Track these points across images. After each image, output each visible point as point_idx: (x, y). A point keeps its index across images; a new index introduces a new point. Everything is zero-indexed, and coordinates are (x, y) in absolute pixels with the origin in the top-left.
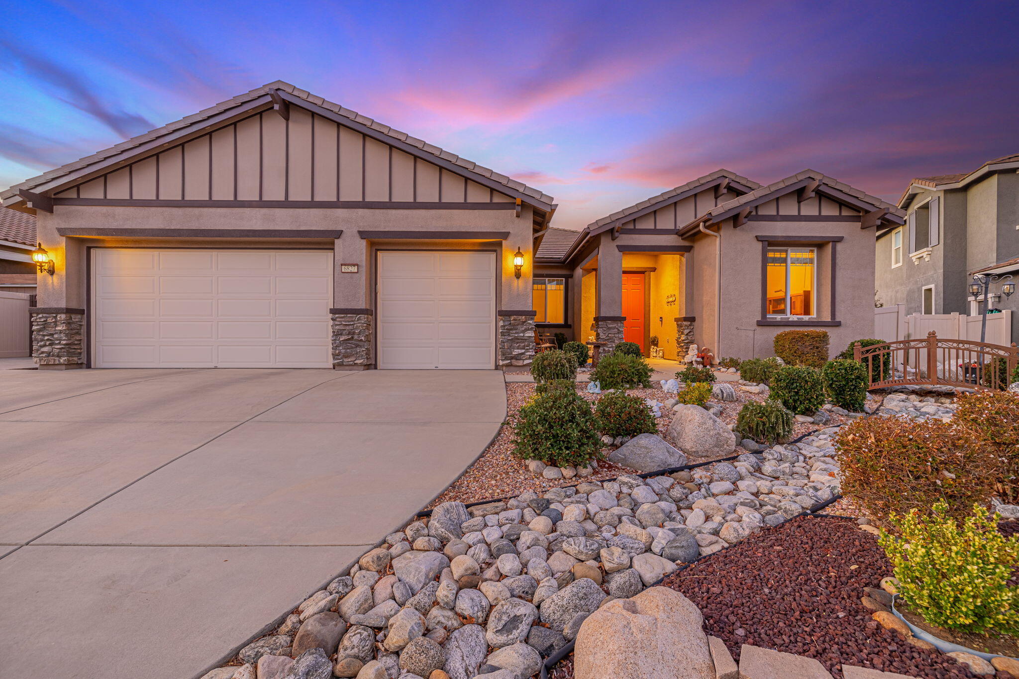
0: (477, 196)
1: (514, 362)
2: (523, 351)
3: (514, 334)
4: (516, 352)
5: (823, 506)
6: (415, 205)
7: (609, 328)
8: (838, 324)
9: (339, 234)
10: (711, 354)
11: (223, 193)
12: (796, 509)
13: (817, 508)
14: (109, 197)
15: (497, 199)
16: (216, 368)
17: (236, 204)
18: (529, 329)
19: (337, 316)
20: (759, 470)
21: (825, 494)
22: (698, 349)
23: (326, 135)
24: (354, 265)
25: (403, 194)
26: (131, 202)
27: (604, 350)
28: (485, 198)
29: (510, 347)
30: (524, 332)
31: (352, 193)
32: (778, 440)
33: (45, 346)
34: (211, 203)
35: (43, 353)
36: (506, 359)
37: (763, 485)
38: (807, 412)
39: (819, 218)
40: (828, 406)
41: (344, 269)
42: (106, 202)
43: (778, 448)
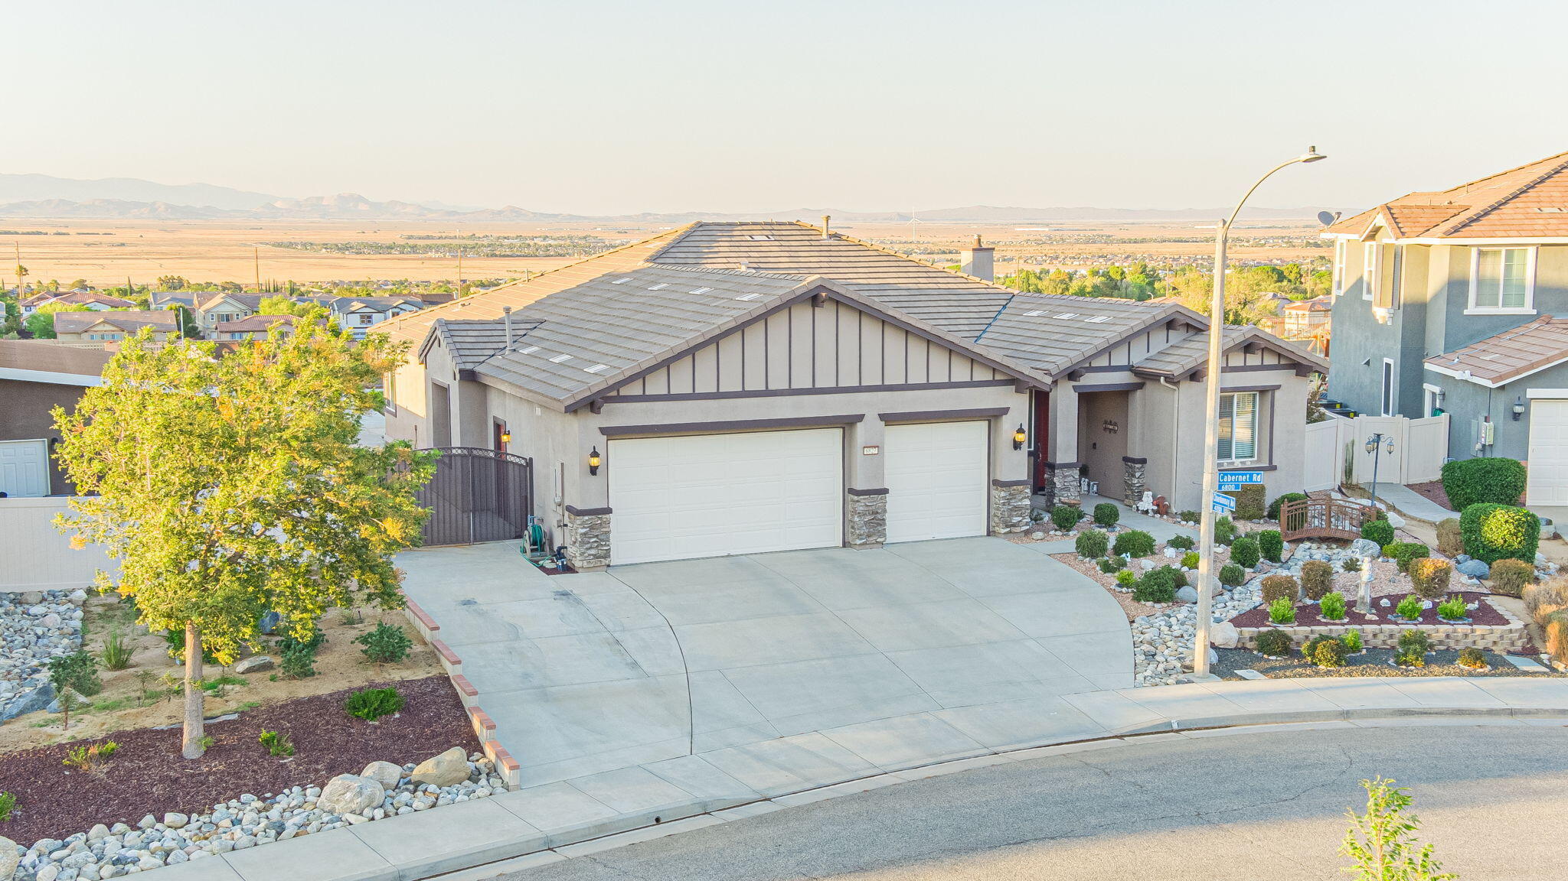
0: (982, 374)
1: (1014, 530)
2: (1021, 518)
3: (1014, 503)
4: (1015, 520)
5: (1257, 607)
6: (928, 386)
7: (1065, 477)
8: (1274, 468)
9: (860, 418)
10: (1167, 503)
11: (755, 383)
12: (1248, 609)
13: (1255, 608)
14: (647, 393)
15: (998, 377)
16: (729, 556)
17: (767, 393)
18: (1025, 498)
19: (862, 497)
20: (1232, 598)
21: (1257, 604)
22: (1154, 497)
23: (849, 322)
24: (875, 447)
25: (917, 377)
26: (669, 397)
27: (1060, 500)
28: (987, 376)
29: (1010, 516)
30: (1021, 500)
31: (872, 378)
32: (1239, 584)
33: (591, 548)
34: (745, 394)
35: (590, 555)
36: (1007, 526)
37: (1236, 603)
38: (1252, 566)
39: (1262, 368)
40: (1262, 560)
41: (867, 452)
42: (644, 398)
43: (1239, 588)
